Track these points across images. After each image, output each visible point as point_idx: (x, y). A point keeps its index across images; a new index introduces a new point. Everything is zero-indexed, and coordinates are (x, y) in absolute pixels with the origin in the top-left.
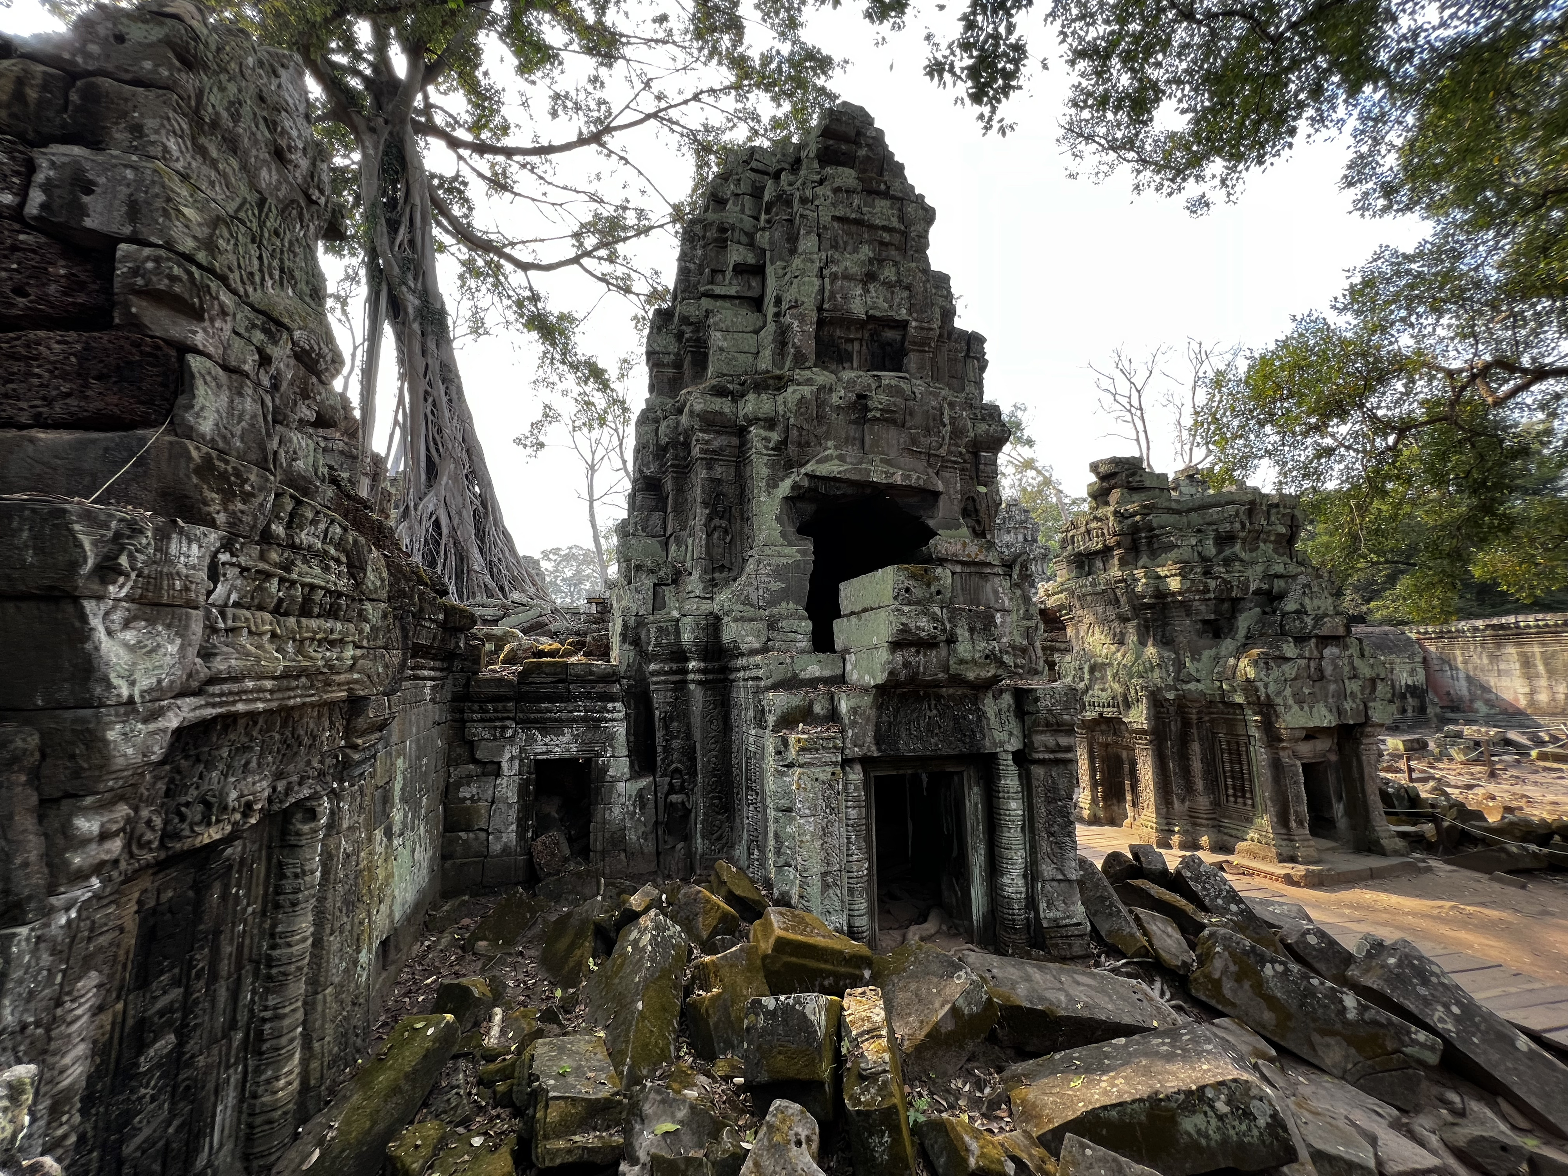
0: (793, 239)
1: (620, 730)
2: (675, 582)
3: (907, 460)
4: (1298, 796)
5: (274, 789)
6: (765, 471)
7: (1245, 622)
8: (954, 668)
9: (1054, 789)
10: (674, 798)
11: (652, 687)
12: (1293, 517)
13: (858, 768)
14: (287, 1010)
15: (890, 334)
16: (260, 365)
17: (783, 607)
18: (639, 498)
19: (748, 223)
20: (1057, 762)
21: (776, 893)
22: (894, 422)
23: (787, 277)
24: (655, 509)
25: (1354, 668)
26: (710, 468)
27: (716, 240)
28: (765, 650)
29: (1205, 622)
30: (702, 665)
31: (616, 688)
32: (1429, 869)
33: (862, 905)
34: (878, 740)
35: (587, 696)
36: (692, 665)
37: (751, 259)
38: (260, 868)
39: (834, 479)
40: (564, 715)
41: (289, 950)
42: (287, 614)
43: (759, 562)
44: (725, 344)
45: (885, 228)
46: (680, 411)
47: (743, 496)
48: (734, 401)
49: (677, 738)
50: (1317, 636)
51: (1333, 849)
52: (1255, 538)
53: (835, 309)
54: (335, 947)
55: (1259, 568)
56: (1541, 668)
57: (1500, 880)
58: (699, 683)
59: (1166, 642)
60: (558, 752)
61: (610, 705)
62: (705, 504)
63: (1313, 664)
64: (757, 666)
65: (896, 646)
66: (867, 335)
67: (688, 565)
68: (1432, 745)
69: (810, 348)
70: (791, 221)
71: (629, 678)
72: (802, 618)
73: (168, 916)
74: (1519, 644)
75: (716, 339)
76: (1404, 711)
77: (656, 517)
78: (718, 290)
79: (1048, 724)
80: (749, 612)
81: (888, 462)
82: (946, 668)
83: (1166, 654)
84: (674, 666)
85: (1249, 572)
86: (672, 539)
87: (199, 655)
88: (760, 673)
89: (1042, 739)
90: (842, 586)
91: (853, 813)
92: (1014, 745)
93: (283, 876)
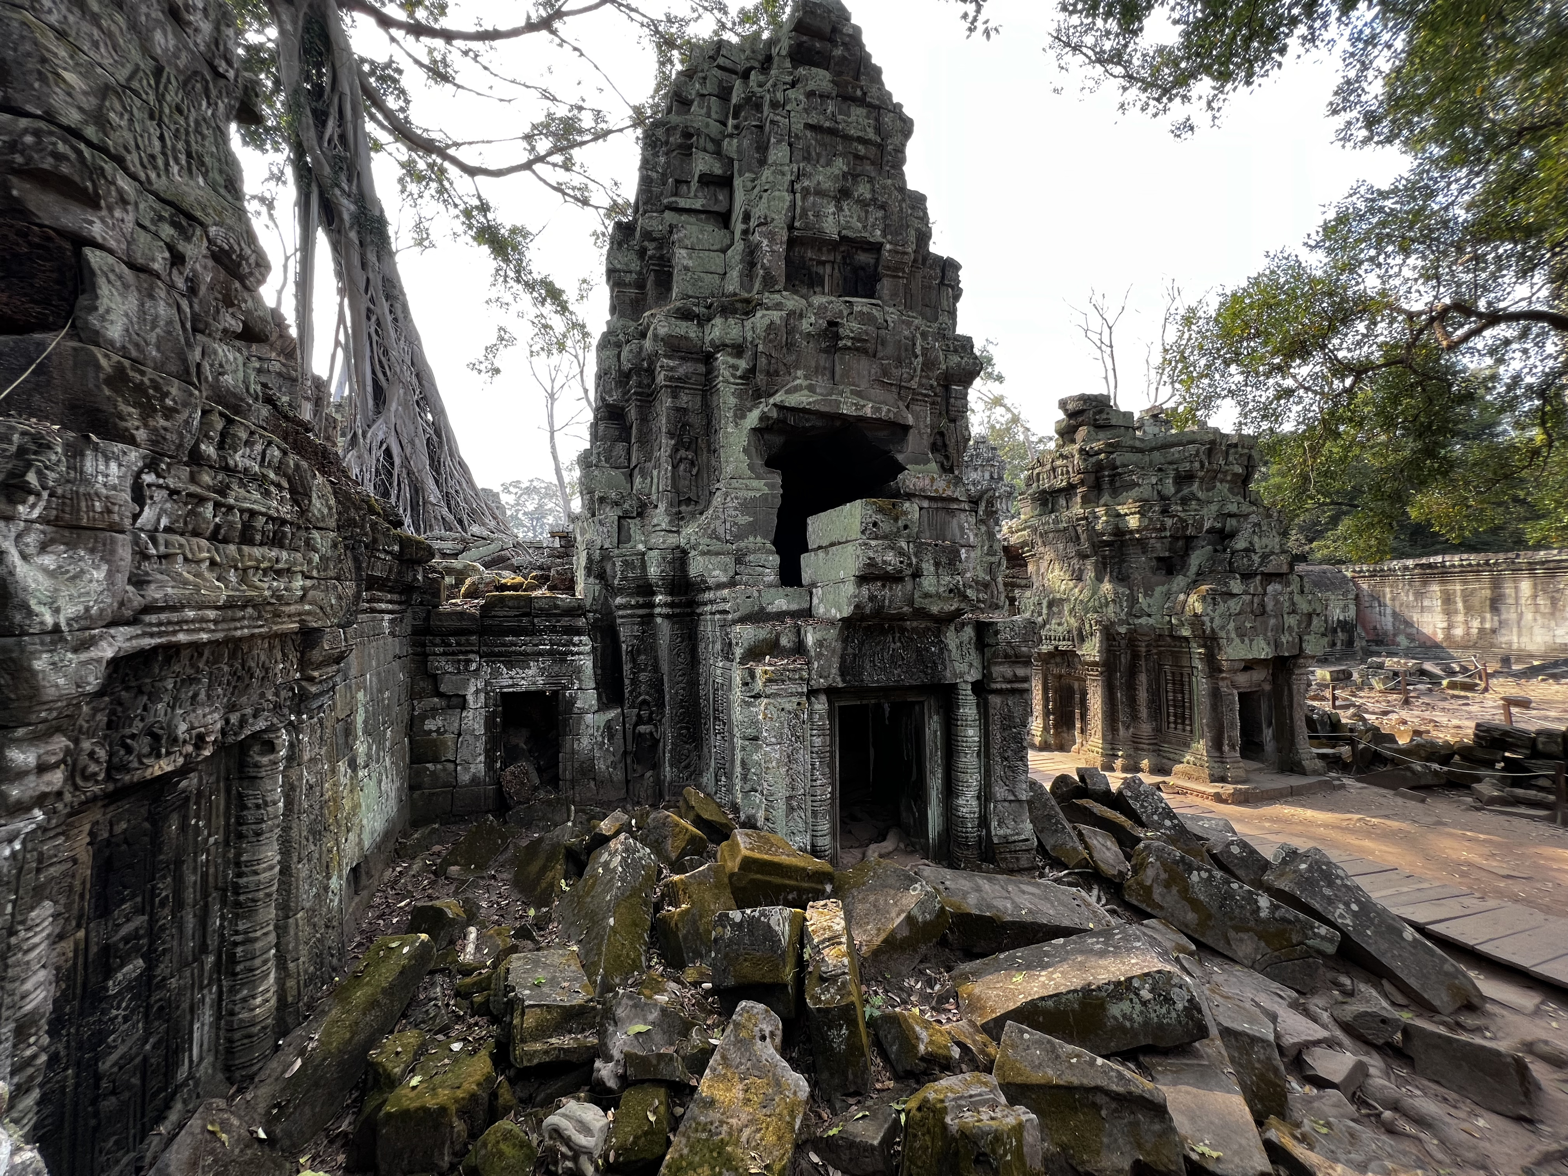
0: (763, 148)
1: (587, 663)
2: (640, 515)
3: (877, 392)
4: (1232, 724)
5: (227, 721)
6: (732, 401)
7: (1196, 559)
8: (919, 602)
9: (1010, 717)
10: (642, 729)
11: (619, 621)
12: (1250, 457)
13: (823, 698)
14: (258, 934)
15: (863, 258)
16: (173, 264)
17: (751, 542)
18: (601, 428)
19: (714, 128)
20: (1013, 691)
21: (743, 817)
22: (865, 352)
23: (756, 191)
24: (620, 439)
25: (1294, 604)
26: (675, 396)
27: (680, 146)
28: (732, 583)
29: (1159, 559)
30: (669, 599)
31: (581, 622)
32: (1343, 787)
33: (825, 826)
34: (843, 671)
35: (553, 630)
36: (659, 599)
37: (718, 170)
38: (219, 800)
39: (804, 411)
40: (529, 649)
41: (256, 878)
42: (225, 541)
43: (726, 495)
44: (690, 263)
45: (861, 140)
46: (643, 335)
47: (709, 427)
48: (700, 325)
49: (644, 670)
50: (1263, 574)
51: (1260, 770)
52: (1212, 477)
53: (807, 227)
54: (304, 874)
55: (1214, 508)
56: (1460, 605)
57: (1403, 795)
58: (667, 616)
59: (1121, 578)
60: (524, 685)
61: (576, 639)
62: (671, 434)
63: (1256, 600)
64: (724, 600)
65: (862, 580)
66: (839, 258)
67: (654, 497)
68: (1356, 676)
69: (779, 270)
70: (760, 128)
71: (595, 612)
72: (769, 552)
73: (124, 847)
74: (1443, 582)
75: (681, 256)
76: (1334, 644)
77: (621, 446)
78: (683, 203)
79: (1006, 656)
80: (716, 546)
81: (859, 394)
82: (911, 602)
83: (1121, 590)
84: (641, 600)
85: (1205, 511)
86: (637, 470)
87: (130, 582)
88: (727, 606)
89: (1001, 670)
90: (810, 520)
91: (818, 741)
92: (974, 675)
93: (245, 807)
